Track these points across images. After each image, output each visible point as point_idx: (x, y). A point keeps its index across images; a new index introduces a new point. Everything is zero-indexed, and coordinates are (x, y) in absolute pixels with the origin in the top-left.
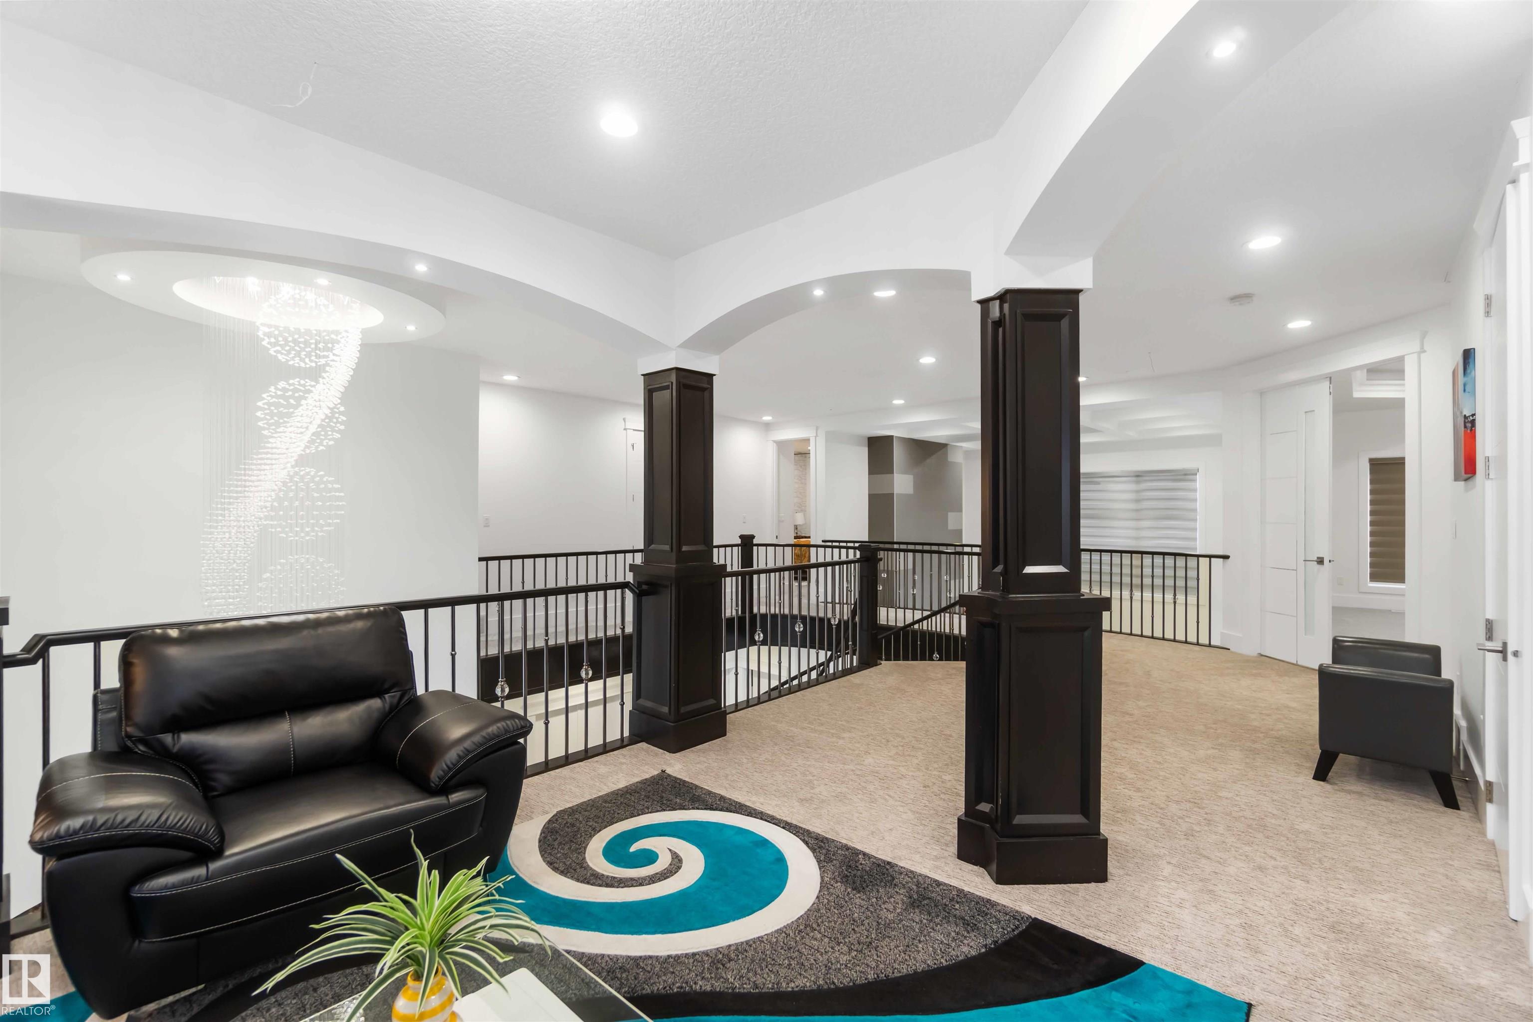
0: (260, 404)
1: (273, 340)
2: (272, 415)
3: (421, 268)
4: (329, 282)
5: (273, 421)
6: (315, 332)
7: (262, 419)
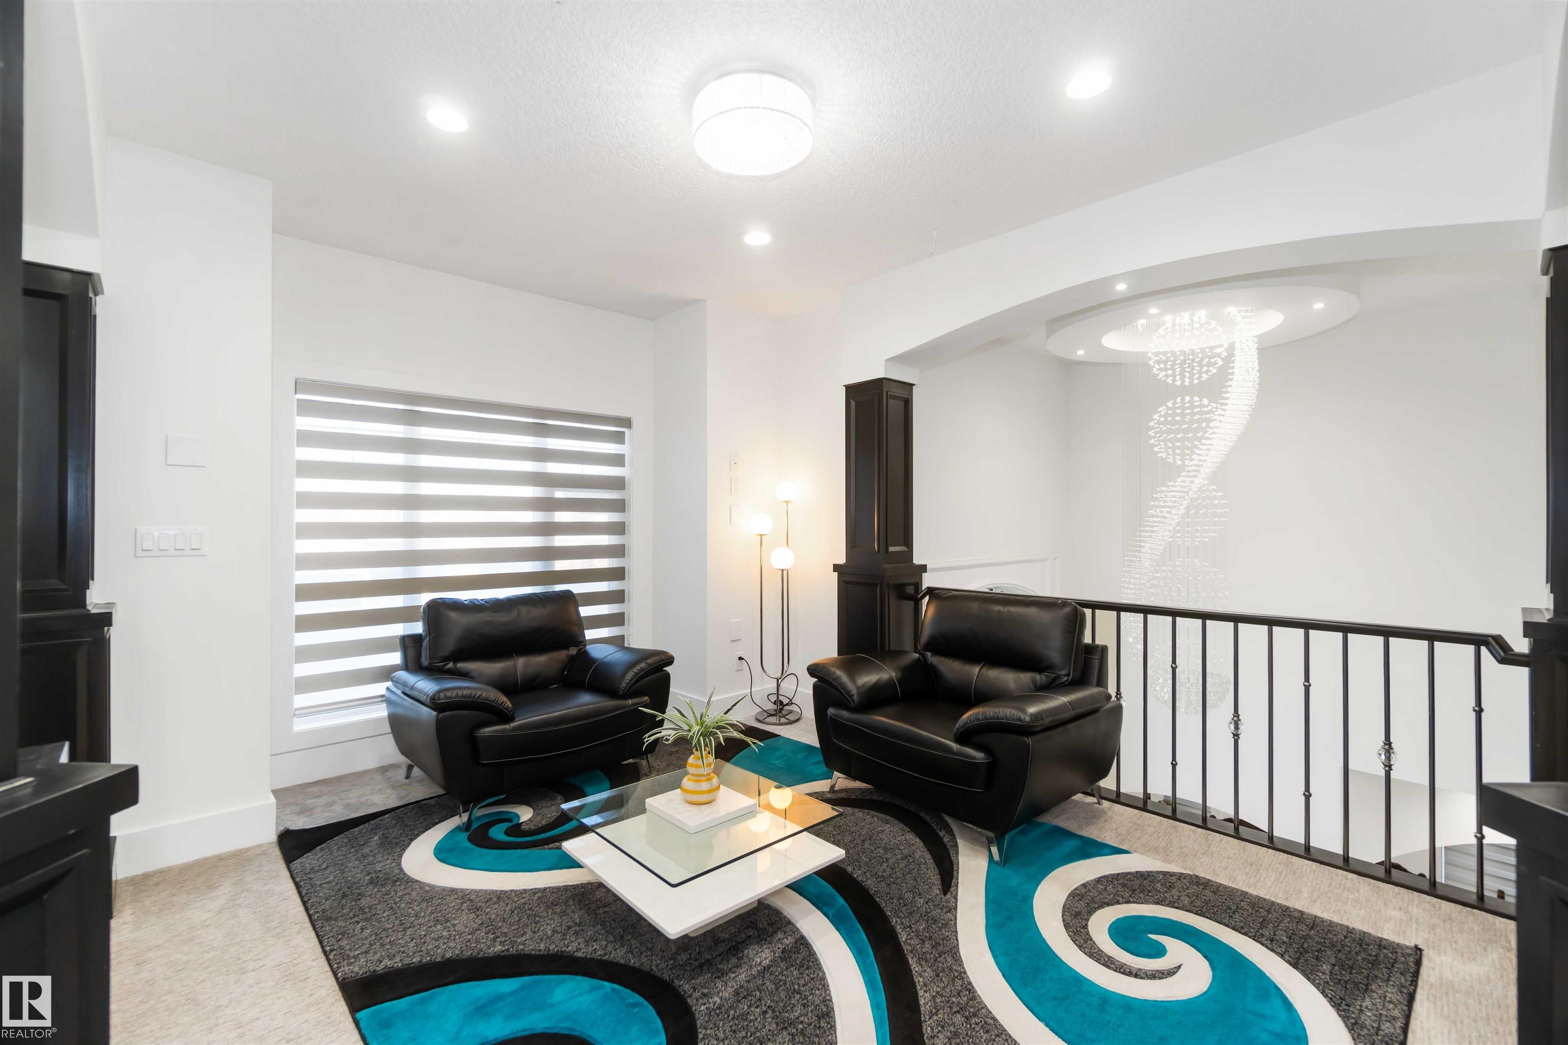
0: (1152, 424)
1: (1162, 366)
2: (1162, 432)
3: (1121, 287)
4: (1159, 309)
5: (1162, 438)
6: (1178, 353)
7: (1154, 437)
